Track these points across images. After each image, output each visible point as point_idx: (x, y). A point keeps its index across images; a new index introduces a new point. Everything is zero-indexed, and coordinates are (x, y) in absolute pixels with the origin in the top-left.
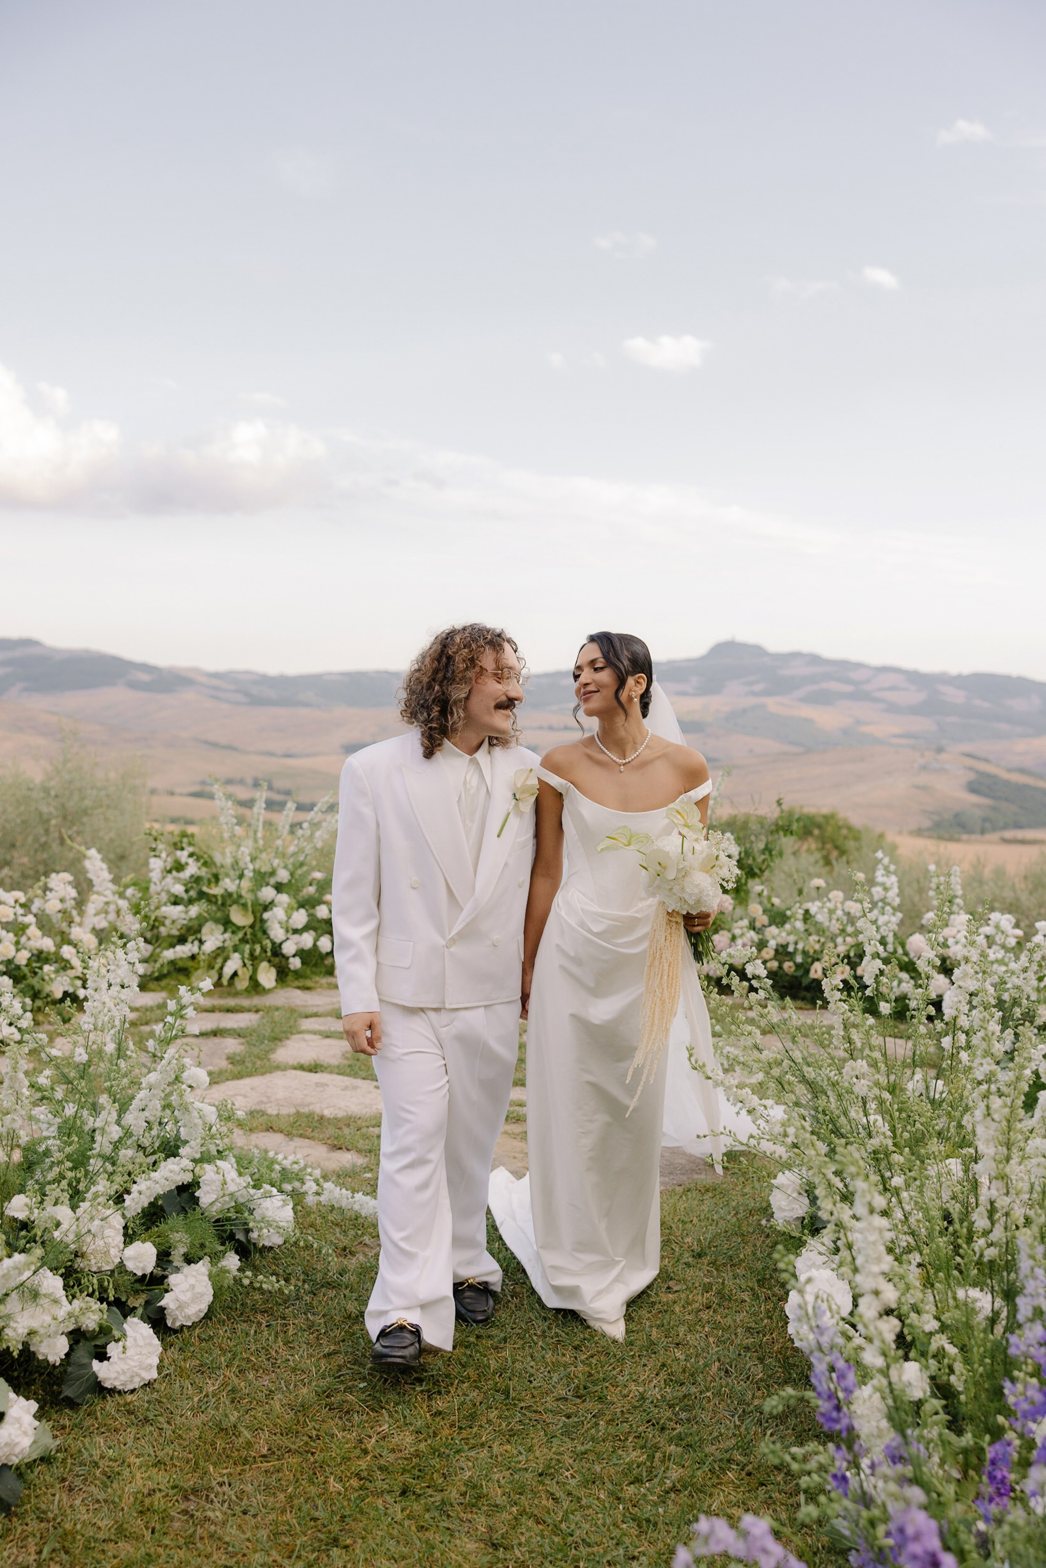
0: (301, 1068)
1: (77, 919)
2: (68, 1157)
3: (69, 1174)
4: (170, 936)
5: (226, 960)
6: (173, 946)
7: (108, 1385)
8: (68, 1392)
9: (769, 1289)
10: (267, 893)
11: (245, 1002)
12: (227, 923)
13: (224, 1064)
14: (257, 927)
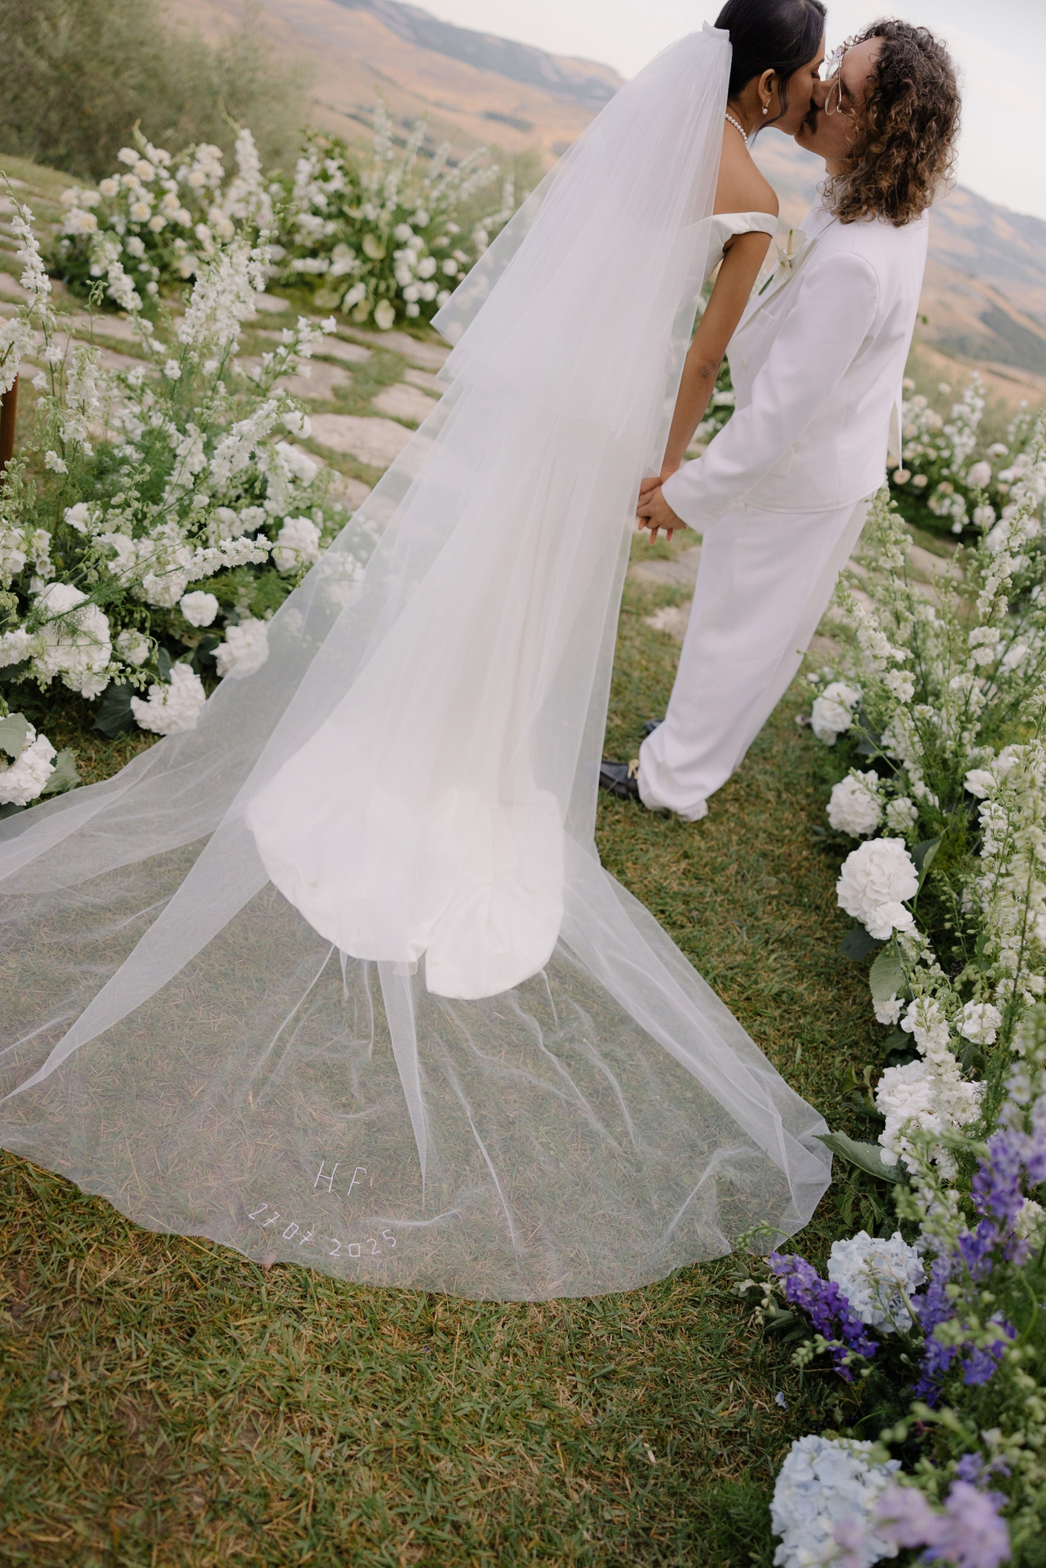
0: (399, 421)
1: (218, 199)
2: (138, 486)
3: (136, 505)
4: (303, 247)
5: (351, 286)
6: (304, 257)
7: (143, 726)
8: (100, 725)
9: (795, 795)
10: (403, 232)
11: (359, 335)
12: (359, 250)
13: (328, 395)
14: (387, 263)
